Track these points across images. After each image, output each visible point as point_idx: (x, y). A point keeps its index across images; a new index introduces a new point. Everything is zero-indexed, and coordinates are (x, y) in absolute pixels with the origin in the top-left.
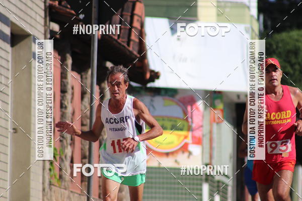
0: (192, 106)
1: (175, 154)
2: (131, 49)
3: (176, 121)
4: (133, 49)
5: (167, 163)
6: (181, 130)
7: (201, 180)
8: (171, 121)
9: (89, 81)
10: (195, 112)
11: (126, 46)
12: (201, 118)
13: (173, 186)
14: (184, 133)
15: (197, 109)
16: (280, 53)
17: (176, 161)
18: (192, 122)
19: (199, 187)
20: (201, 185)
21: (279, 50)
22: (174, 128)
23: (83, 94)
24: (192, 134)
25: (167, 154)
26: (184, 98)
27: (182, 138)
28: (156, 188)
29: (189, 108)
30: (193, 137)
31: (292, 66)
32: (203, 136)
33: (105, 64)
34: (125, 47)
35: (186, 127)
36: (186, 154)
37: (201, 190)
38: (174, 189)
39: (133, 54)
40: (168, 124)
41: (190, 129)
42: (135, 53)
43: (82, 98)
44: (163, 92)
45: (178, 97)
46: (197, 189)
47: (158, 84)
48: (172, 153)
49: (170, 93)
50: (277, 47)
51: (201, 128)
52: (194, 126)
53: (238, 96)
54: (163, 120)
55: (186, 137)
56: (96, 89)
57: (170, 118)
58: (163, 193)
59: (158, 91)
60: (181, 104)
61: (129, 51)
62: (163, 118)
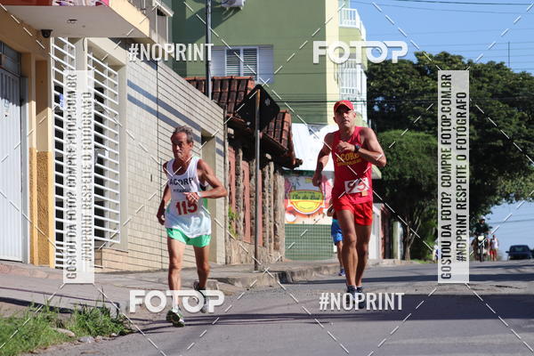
0: (325, 182)
1: (314, 216)
3: (314, 193)
4: (284, 144)
5: (309, 221)
6: (318, 199)
8: (310, 193)
9: (254, 167)
10: (327, 186)
14: (320, 201)
15: (328, 184)
17: (315, 220)
22: (313, 198)
23: (251, 176)
24: (325, 202)
25: (309, 215)
27: (318, 204)
30: (326, 204)
31: (391, 154)
33: (265, 155)
34: (278, 143)
35: (321, 197)
36: (322, 215)
39: (284, 148)
40: (309, 195)
41: (323, 198)
43: (250, 179)
44: (305, 174)
47: (301, 168)
48: (312, 215)
52: (325, 195)
55: (321, 204)
56: (259, 172)
57: (310, 191)
59: (301, 173)
61: (281, 146)
62: (305, 191)
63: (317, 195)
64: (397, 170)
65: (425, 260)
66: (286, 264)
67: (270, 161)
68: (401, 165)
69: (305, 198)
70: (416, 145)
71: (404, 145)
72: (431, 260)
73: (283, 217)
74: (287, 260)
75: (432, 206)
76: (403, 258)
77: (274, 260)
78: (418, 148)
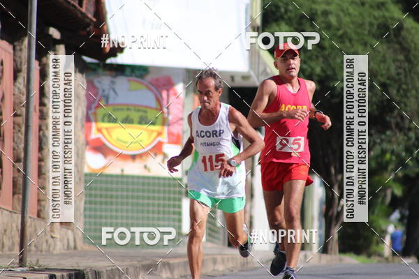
0: (168, 90)
1: (144, 158)
2: (83, 10)
3: (146, 112)
4: (87, 9)
5: (134, 169)
6: (153, 124)
7: (180, 193)
8: (139, 111)
9: (25, 54)
10: (172, 99)
11: (77, 5)
12: (181, 107)
13: (141, 201)
14: (157, 128)
15: (175, 94)
16: (290, 18)
17: (145, 167)
18: (168, 114)
19: (177, 203)
20: (180, 200)
21: (289, 14)
22: (143, 121)
23: (16, 72)
24: (168, 129)
25: (134, 157)
26: (157, 80)
27: (155, 134)
28: (117, 204)
29: (164, 94)
30: (170, 134)
32: (184, 132)
33: (48, 30)
34: (75, 7)
35: (160, 120)
36: (160, 157)
37: (180, 207)
38: (143, 205)
39: (87, 17)
40: (135, 115)
41: (165, 122)
42: (90, 16)
43: (15, 78)
44: (128, 71)
45: (149, 78)
46: (174, 206)
47: (121, 59)
48: (141, 156)
49: (137, 73)
50: (286, 11)
51: (181, 122)
52: (170, 118)
53: (233, 78)
54: (128, 109)
55: (160, 134)
56: (35, 65)
57: (137, 108)
58: (127, 211)
59: (121, 69)
60: (153, 88)
61: (82, 13)
62: (128, 107)
63: (151, 115)
64: (318, 70)
65: (369, 256)
66: (84, 255)
67: (57, 42)
68: (326, 59)
69: (127, 121)
70: (359, 20)
71: (333, 19)
72: (380, 255)
73: (80, 157)
74: (87, 247)
75: (385, 146)
76: (325, 250)
77: (59, 247)
78: (361, 25)
